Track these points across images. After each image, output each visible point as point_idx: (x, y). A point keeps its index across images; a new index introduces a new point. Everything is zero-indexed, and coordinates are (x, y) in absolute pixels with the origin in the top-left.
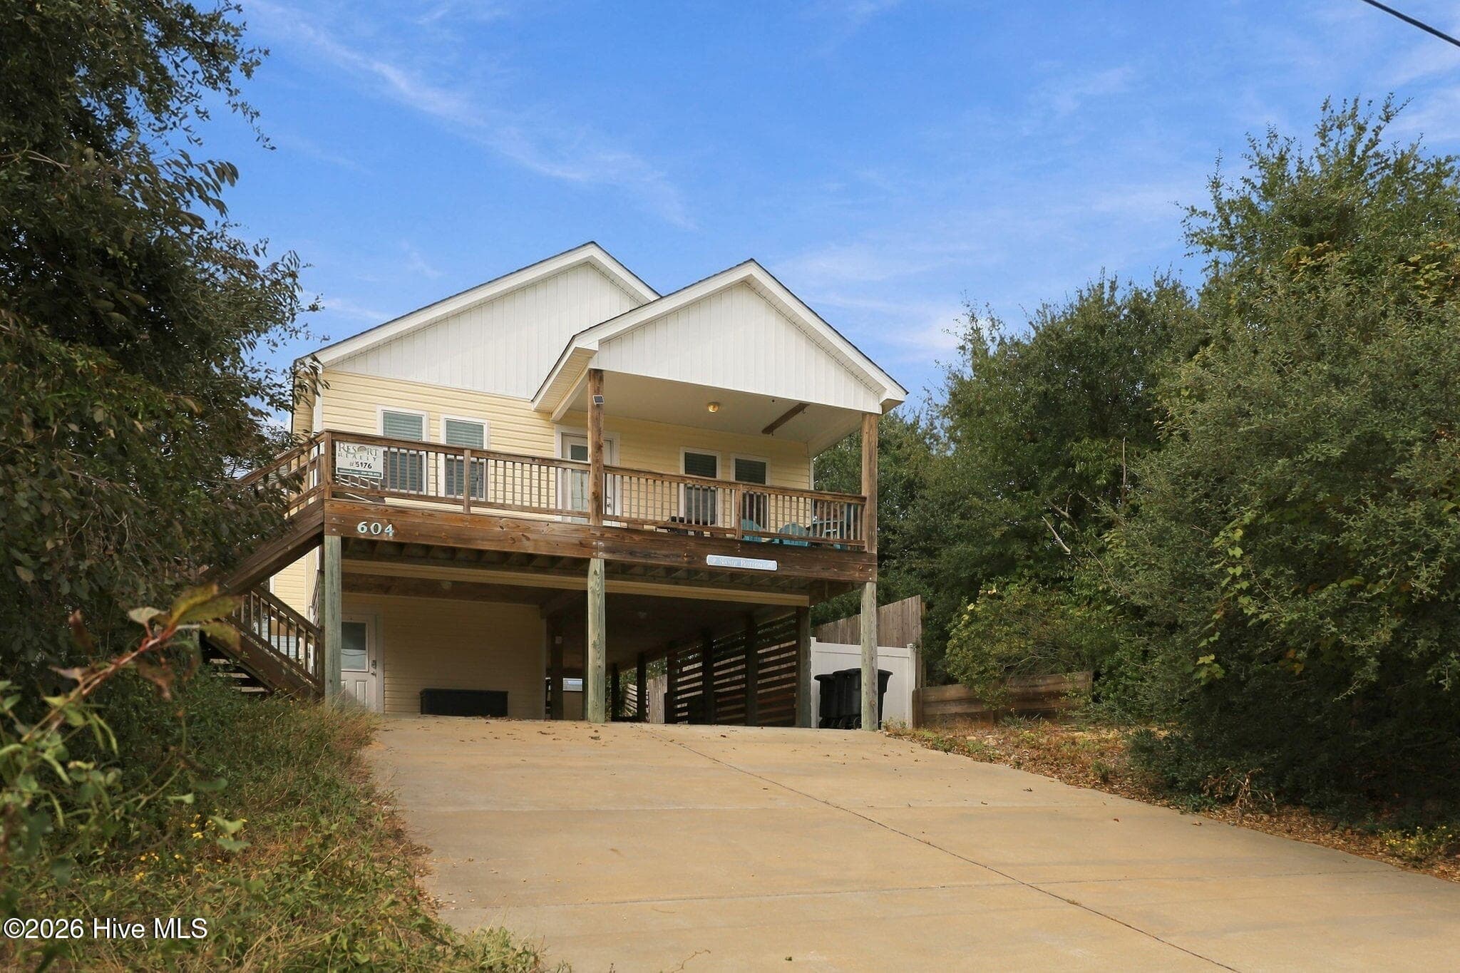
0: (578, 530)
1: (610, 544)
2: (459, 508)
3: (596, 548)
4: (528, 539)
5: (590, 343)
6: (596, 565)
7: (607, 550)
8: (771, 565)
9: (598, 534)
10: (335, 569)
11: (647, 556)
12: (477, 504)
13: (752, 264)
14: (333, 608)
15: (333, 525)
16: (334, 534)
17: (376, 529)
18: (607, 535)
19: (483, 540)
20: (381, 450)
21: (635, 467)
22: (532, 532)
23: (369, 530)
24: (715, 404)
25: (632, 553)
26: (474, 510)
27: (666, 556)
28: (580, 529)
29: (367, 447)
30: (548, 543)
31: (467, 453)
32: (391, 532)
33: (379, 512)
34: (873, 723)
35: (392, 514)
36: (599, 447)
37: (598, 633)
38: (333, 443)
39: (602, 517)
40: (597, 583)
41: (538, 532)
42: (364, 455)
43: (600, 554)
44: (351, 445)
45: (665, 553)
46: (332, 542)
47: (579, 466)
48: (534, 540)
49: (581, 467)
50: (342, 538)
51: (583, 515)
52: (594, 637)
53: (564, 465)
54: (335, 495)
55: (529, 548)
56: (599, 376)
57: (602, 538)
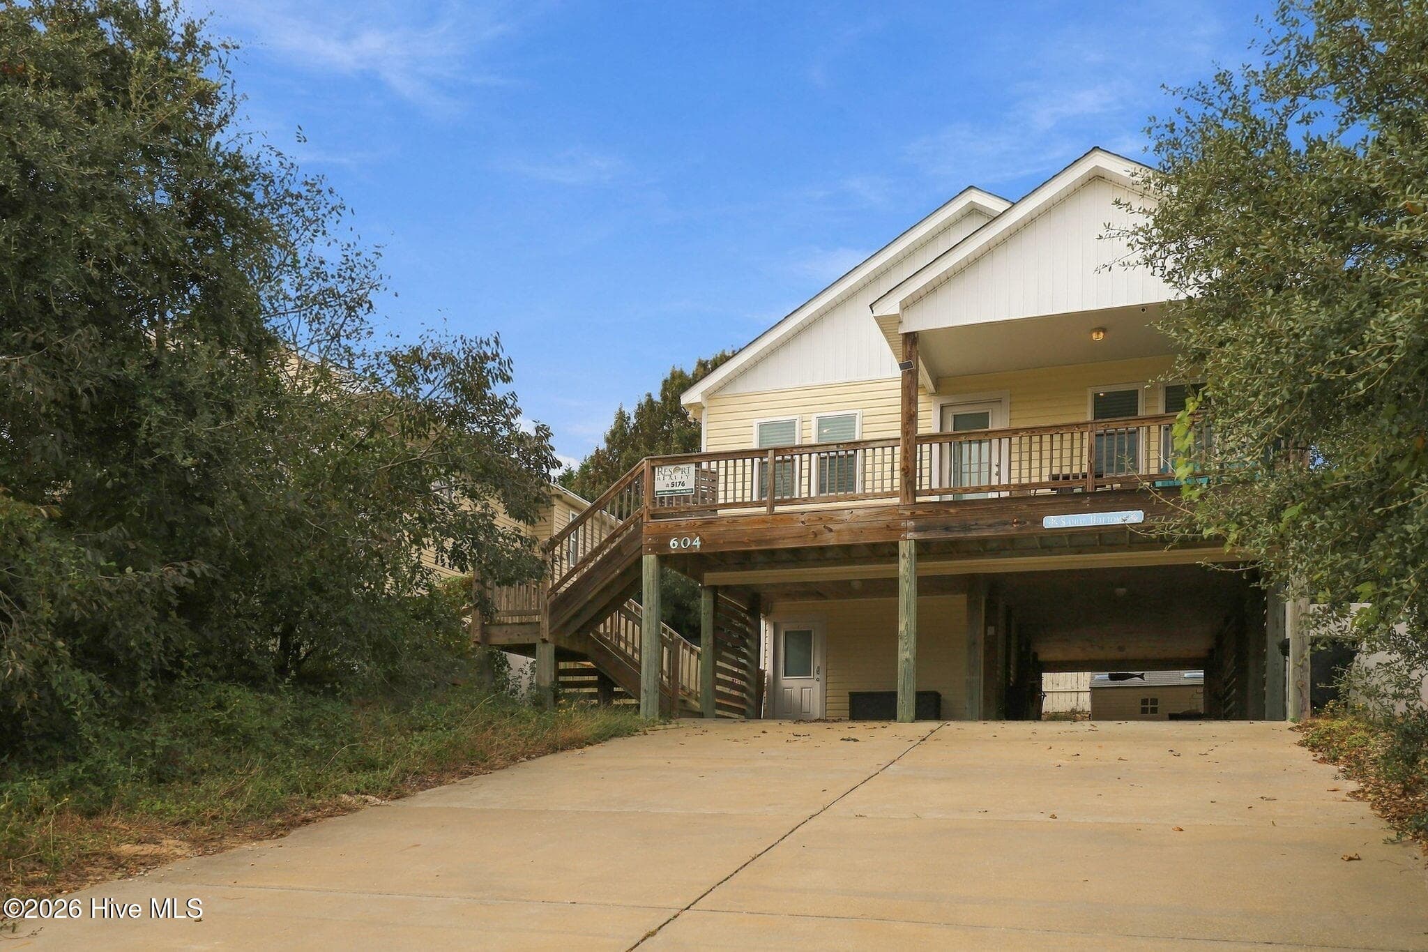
0: (884, 512)
1: (922, 522)
2: (764, 510)
3: (906, 529)
4: (831, 530)
5: (891, 309)
6: (906, 548)
7: (916, 530)
8: (1136, 517)
9: (908, 513)
10: (651, 586)
11: (967, 528)
12: (783, 502)
13: (1097, 153)
15: (649, 545)
16: (649, 553)
17: (685, 544)
18: (919, 513)
19: (782, 537)
20: (694, 467)
22: (837, 522)
23: (679, 544)
24: (1098, 330)
25: (948, 528)
26: (778, 509)
27: (990, 526)
28: (887, 510)
29: (681, 467)
30: (852, 532)
31: (771, 453)
32: (698, 544)
33: (688, 527)
34: (1300, 711)
35: (700, 527)
36: (910, 418)
37: (906, 623)
38: (653, 469)
39: (916, 494)
40: (905, 567)
41: (842, 521)
42: (679, 474)
43: (910, 535)
44: (669, 467)
45: (990, 522)
46: (649, 562)
47: (890, 442)
48: (839, 531)
49: (892, 443)
50: (657, 556)
51: (893, 494)
52: (902, 628)
53: (872, 445)
54: (653, 517)
55: (831, 539)
56: (911, 339)
57: (913, 516)
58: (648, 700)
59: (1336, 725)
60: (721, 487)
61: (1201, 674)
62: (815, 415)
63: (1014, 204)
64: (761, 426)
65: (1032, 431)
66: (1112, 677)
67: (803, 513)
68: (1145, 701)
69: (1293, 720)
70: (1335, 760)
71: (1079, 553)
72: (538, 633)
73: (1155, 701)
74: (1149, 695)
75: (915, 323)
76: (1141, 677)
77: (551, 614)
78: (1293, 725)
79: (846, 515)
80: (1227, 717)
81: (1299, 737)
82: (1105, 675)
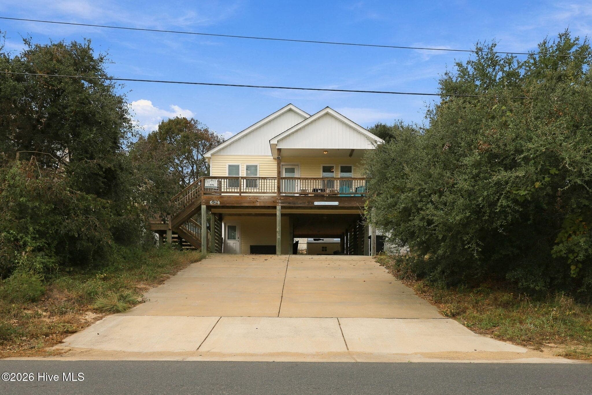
1: (283, 201)
2: (238, 195)
3: (278, 203)
4: (258, 201)
5: (274, 142)
6: (279, 208)
7: (281, 203)
8: (336, 203)
10: (204, 215)
12: (243, 193)
13: (328, 108)
14: (204, 225)
15: (204, 202)
16: (203, 205)
17: (215, 202)
18: (282, 198)
19: (244, 203)
20: (217, 180)
21: (290, 177)
23: (213, 203)
25: (289, 203)
26: (242, 195)
27: (300, 203)
28: (273, 197)
29: (213, 180)
30: (263, 202)
31: (240, 178)
32: (219, 203)
33: (215, 198)
34: (374, 254)
35: (220, 198)
36: (279, 173)
37: (278, 229)
38: (204, 179)
39: (281, 193)
40: (278, 213)
41: (260, 199)
42: (212, 182)
43: (280, 204)
44: (209, 180)
45: (300, 202)
46: (204, 207)
47: (274, 178)
48: (259, 202)
49: (275, 178)
50: (206, 206)
51: (274, 193)
52: (278, 230)
53: (269, 179)
54: (204, 194)
55: (258, 204)
56: (279, 150)
57: (280, 199)
58: (204, 248)
59: (382, 257)
60: (223, 185)
61: (339, 239)
62: (245, 164)
63: (311, 116)
64: (230, 166)
65: (311, 179)
66: (315, 240)
67: (250, 196)
68: (323, 248)
69: (373, 256)
70: (383, 266)
71: (319, 209)
72: (168, 227)
73: (326, 248)
74: (324, 246)
75: (281, 146)
76: (323, 240)
77: (171, 221)
78: (373, 257)
79: (262, 198)
80: (357, 254)
81: (375, 260)
82: (312, 239)
